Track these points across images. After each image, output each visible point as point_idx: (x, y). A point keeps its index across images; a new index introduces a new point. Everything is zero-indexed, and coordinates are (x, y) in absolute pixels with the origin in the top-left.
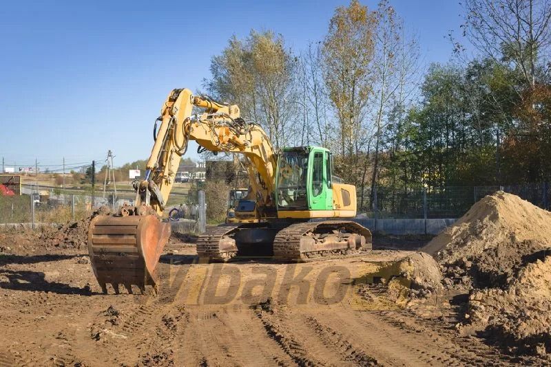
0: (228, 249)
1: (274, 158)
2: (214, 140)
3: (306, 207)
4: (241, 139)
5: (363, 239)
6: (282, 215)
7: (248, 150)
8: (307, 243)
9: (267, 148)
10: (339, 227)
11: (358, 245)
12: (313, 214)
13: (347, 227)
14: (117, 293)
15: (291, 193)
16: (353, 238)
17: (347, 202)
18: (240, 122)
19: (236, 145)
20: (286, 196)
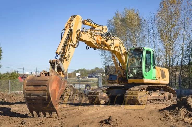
0: (104, 98)
1: (126, 53)
2: (94, 42)
3: (142, 77)
4: (109, 43)
5: (172, 95)
6: (130, 81)
7: (112, 48)
8: (142, 95)
9: (123, 48)
10: (159, 88)
11: (170, 98)
12: (146, 81)
13: (164, 88)
14: (39, 116)
15: (134, 71)
16: (167, 94)
17: (163, 76)
18: (108, 34)
19: (106, 45)
20: (132, 72)
